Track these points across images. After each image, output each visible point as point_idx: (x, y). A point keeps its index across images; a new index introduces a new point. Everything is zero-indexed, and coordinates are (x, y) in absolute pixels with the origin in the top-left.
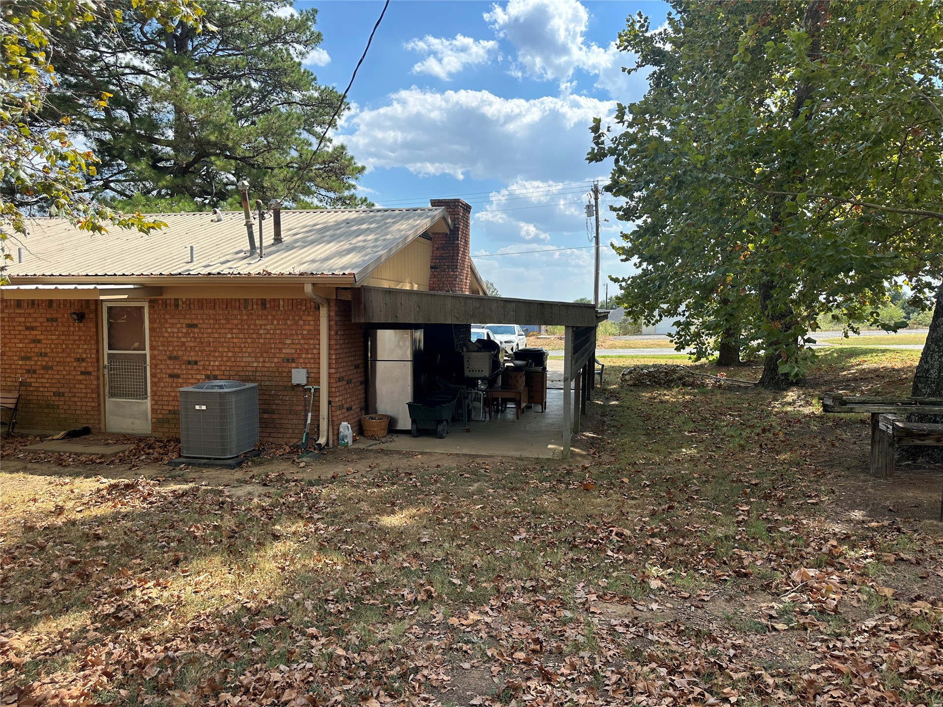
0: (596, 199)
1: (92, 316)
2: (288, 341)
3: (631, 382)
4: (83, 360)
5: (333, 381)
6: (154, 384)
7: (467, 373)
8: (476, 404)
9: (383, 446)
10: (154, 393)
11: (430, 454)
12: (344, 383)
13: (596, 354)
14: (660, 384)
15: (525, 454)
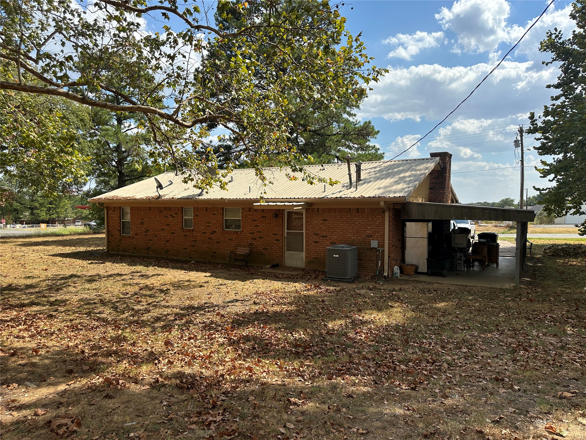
0: (521, 136)
1: (281, 215)
2: (369, 228)
3: (550, 254)
4: (276, 234)
5: (391, 246)
6: (307, 245)
7: (453, 245)
8: (460, 261)
9: (417, 279)
10: (307, 250)
11: (442, 284)
12: (395, 248)
13: (527, 237)
14: (570, 256)
15: (493, 286)
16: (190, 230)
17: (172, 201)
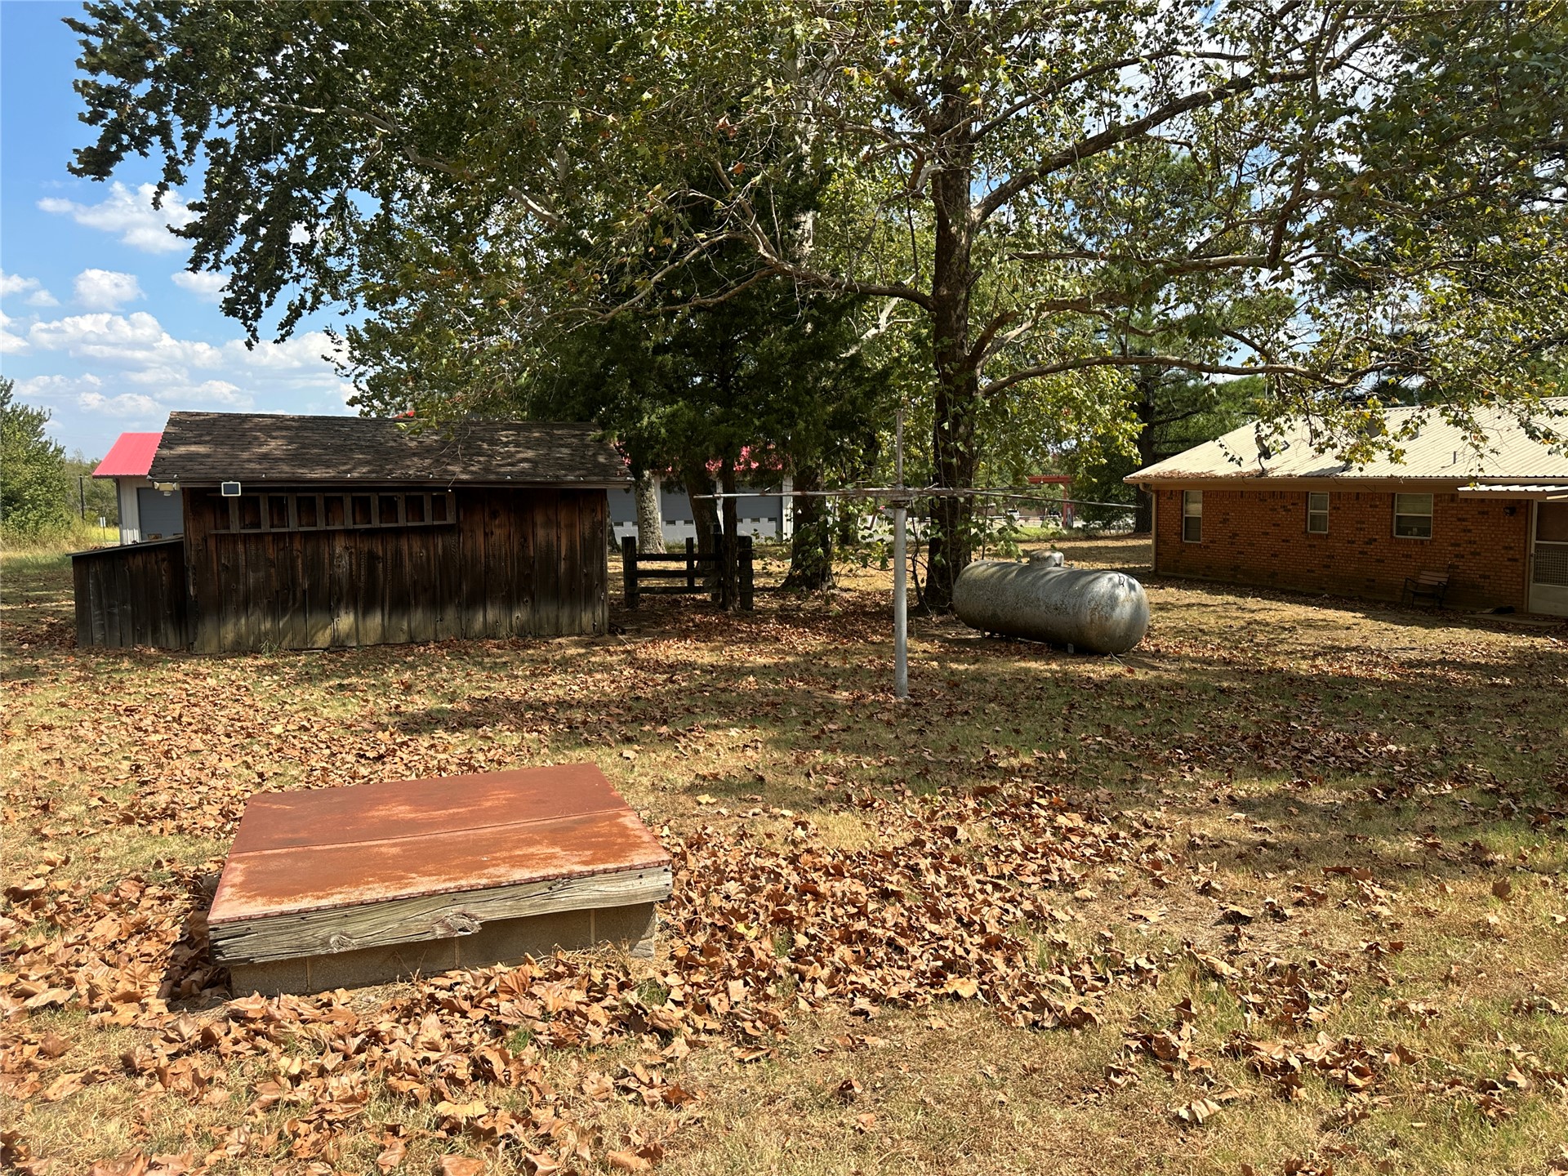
1: (1523, 511)
4: (1511, 548)
16: (1321, 536)
17: (1289, 481)
